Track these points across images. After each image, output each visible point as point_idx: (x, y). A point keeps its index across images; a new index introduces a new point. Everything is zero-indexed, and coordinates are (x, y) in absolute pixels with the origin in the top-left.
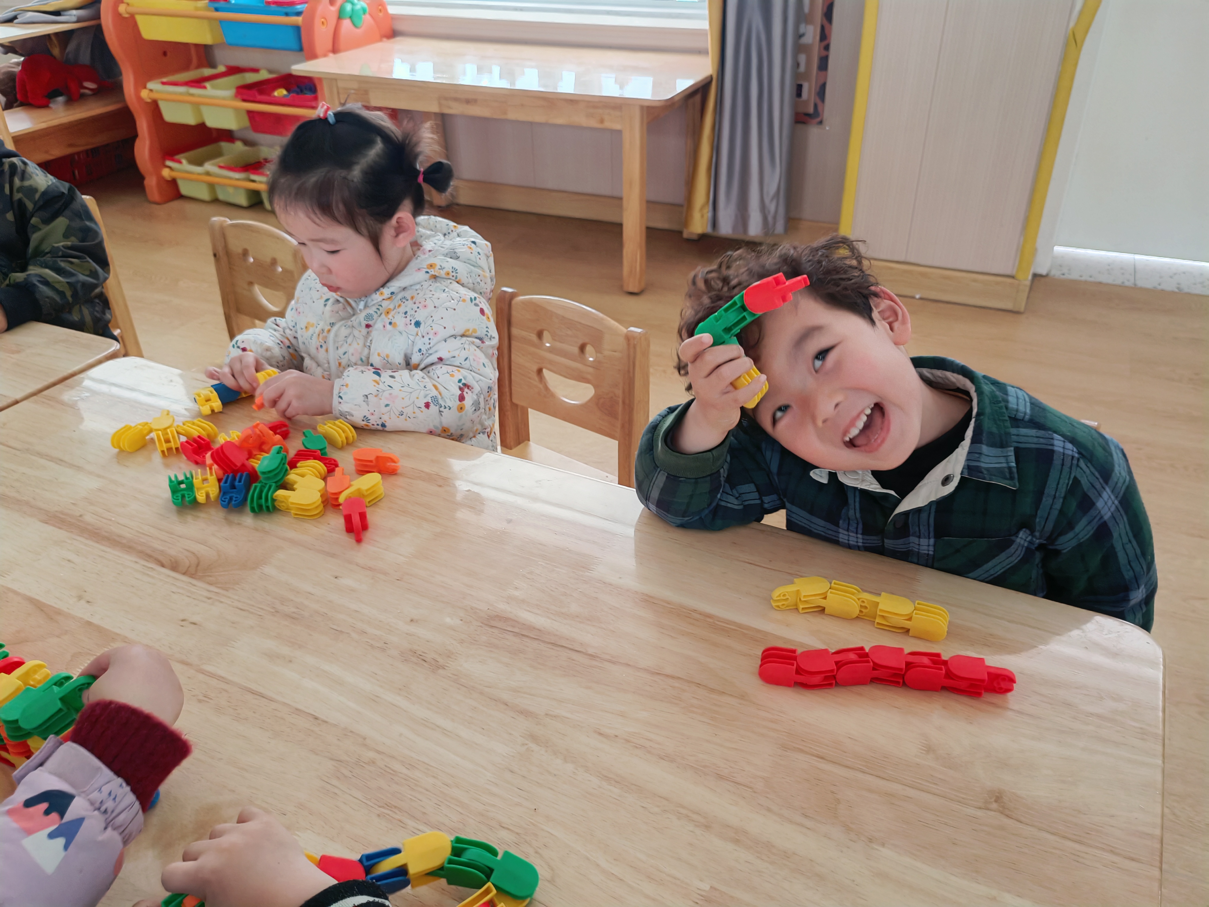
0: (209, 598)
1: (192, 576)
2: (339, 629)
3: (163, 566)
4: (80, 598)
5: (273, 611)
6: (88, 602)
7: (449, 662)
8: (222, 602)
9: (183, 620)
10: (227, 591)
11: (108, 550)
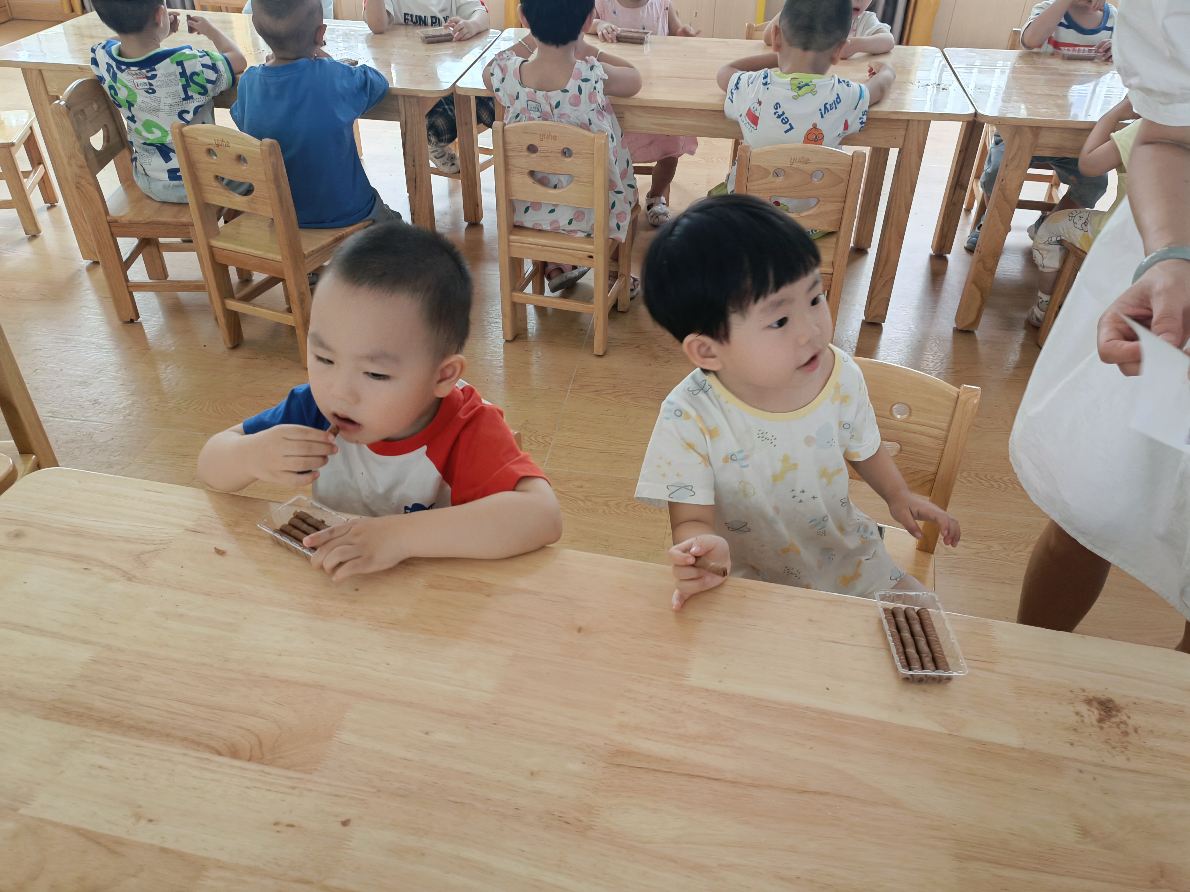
0: (294, 788)
1: (261, 761)
2: (458, 800)
3: (220, 754)
4: (138, 817)
5: (375, 790)
6: (150, 821)
7: (594, 819)
8: (310, 790)
9: (276, 824)
10: (310, 774)
11: (142, 743)
